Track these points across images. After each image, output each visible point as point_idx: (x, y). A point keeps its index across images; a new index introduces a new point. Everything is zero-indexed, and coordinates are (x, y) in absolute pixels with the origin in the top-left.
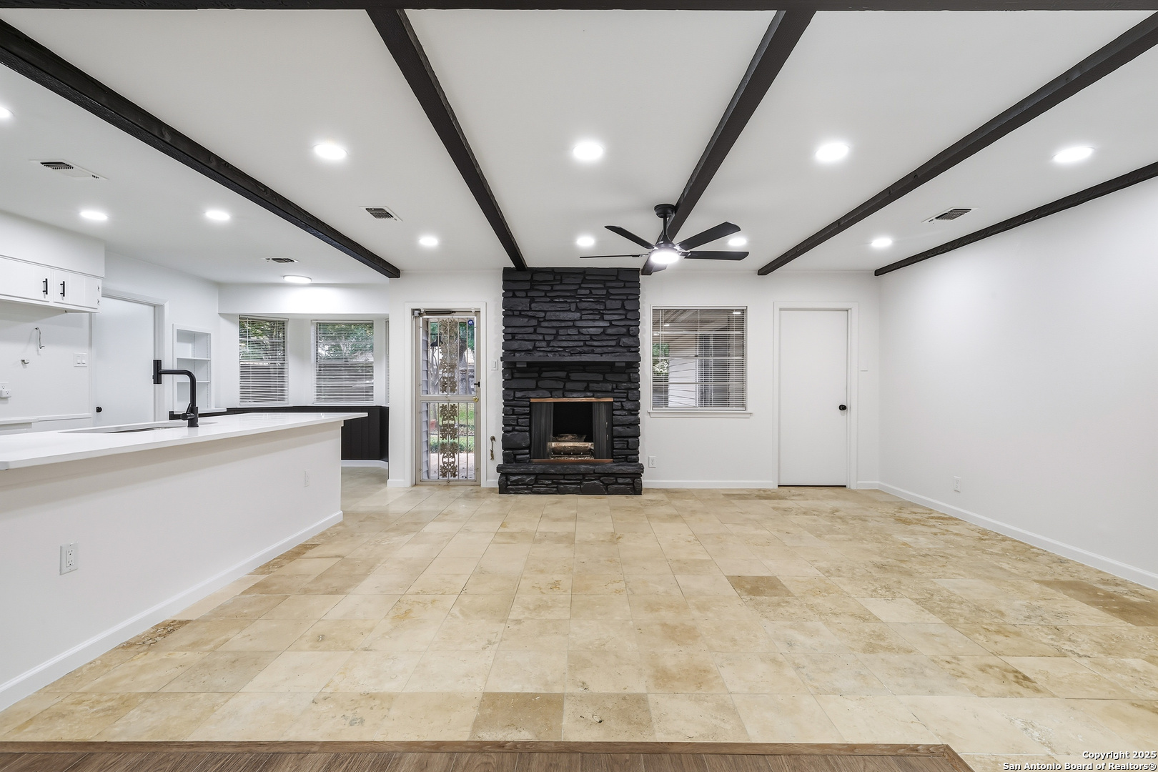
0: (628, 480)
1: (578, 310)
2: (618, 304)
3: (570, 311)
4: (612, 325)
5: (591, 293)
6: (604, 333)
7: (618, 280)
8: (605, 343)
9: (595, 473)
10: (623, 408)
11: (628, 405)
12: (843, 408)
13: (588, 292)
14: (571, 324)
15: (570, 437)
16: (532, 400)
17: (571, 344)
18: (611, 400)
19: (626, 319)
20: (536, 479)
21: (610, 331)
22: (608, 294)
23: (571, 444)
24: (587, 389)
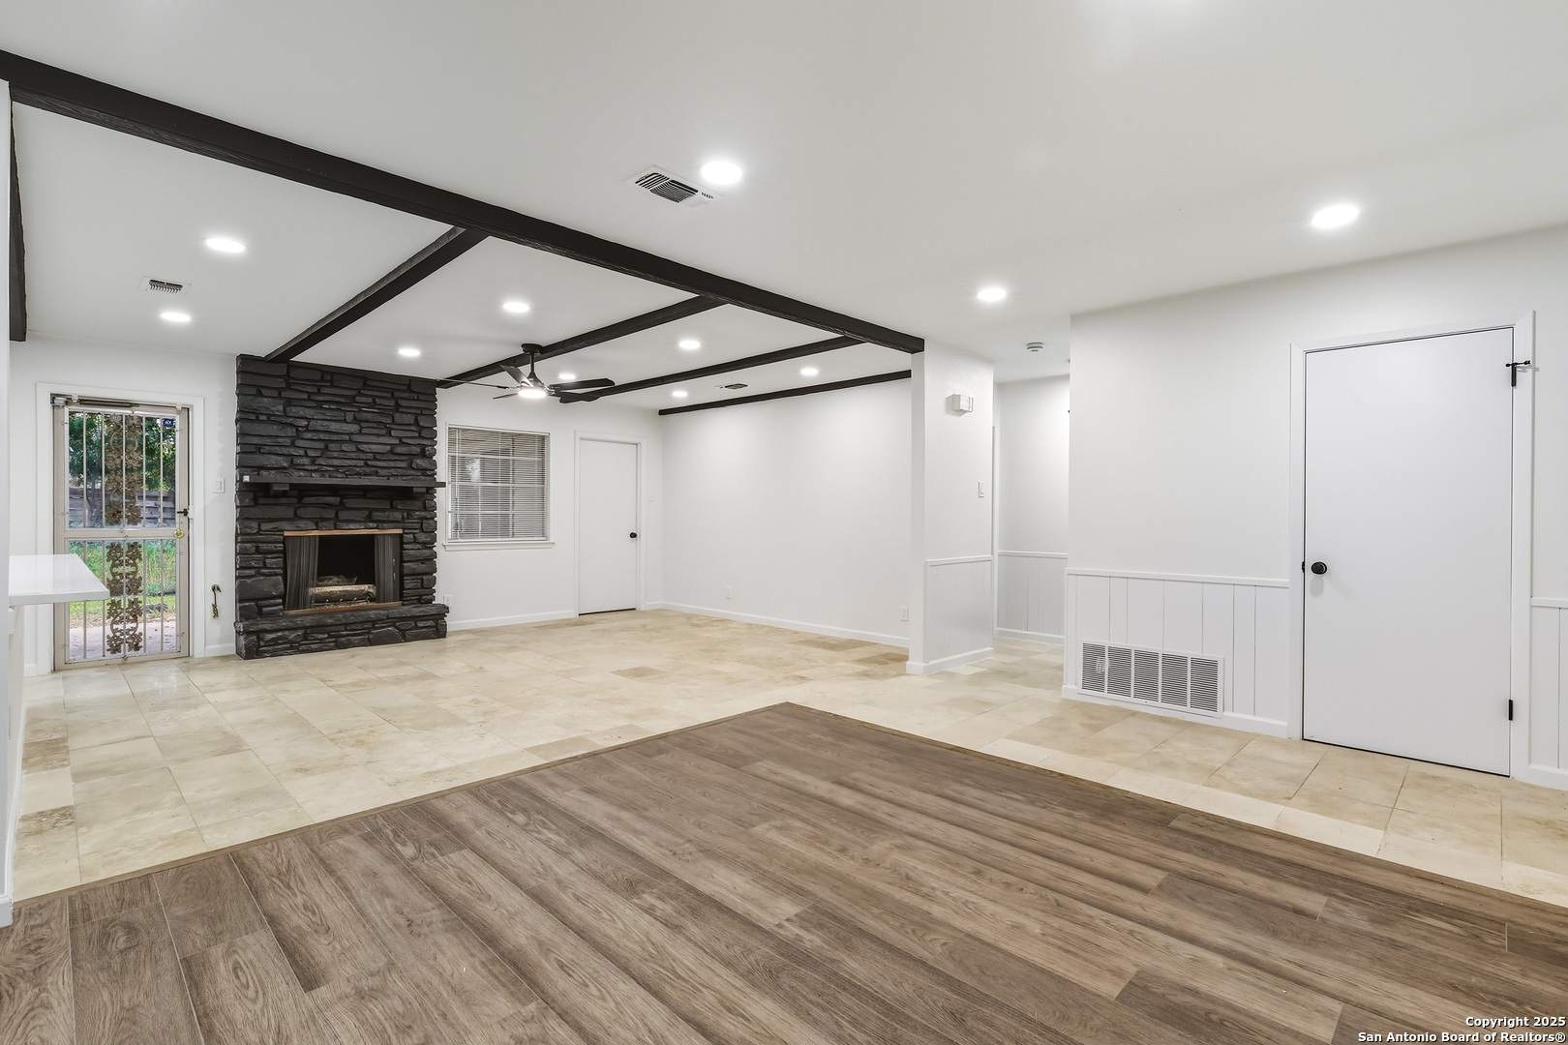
0: (430, 623)
1: (356, 421)
2: (409, 419)
3: (345, 421)
4: (402, 443)
5: (374, 401)
6: (391, 452)
7: (409, 390)
8: (392, 464)
9: (388, 618)
10: (415, 541)
11: (422, 537)
12: (633, 535)
13: (370, 400)
14: (347, 437)
15: (336, 579)
16: (286, 534)
17: (349, 462)
18: (400, 531)
19: (420, 437)
21: (399, 450)
22: (398, 406)
24: (369, 519)
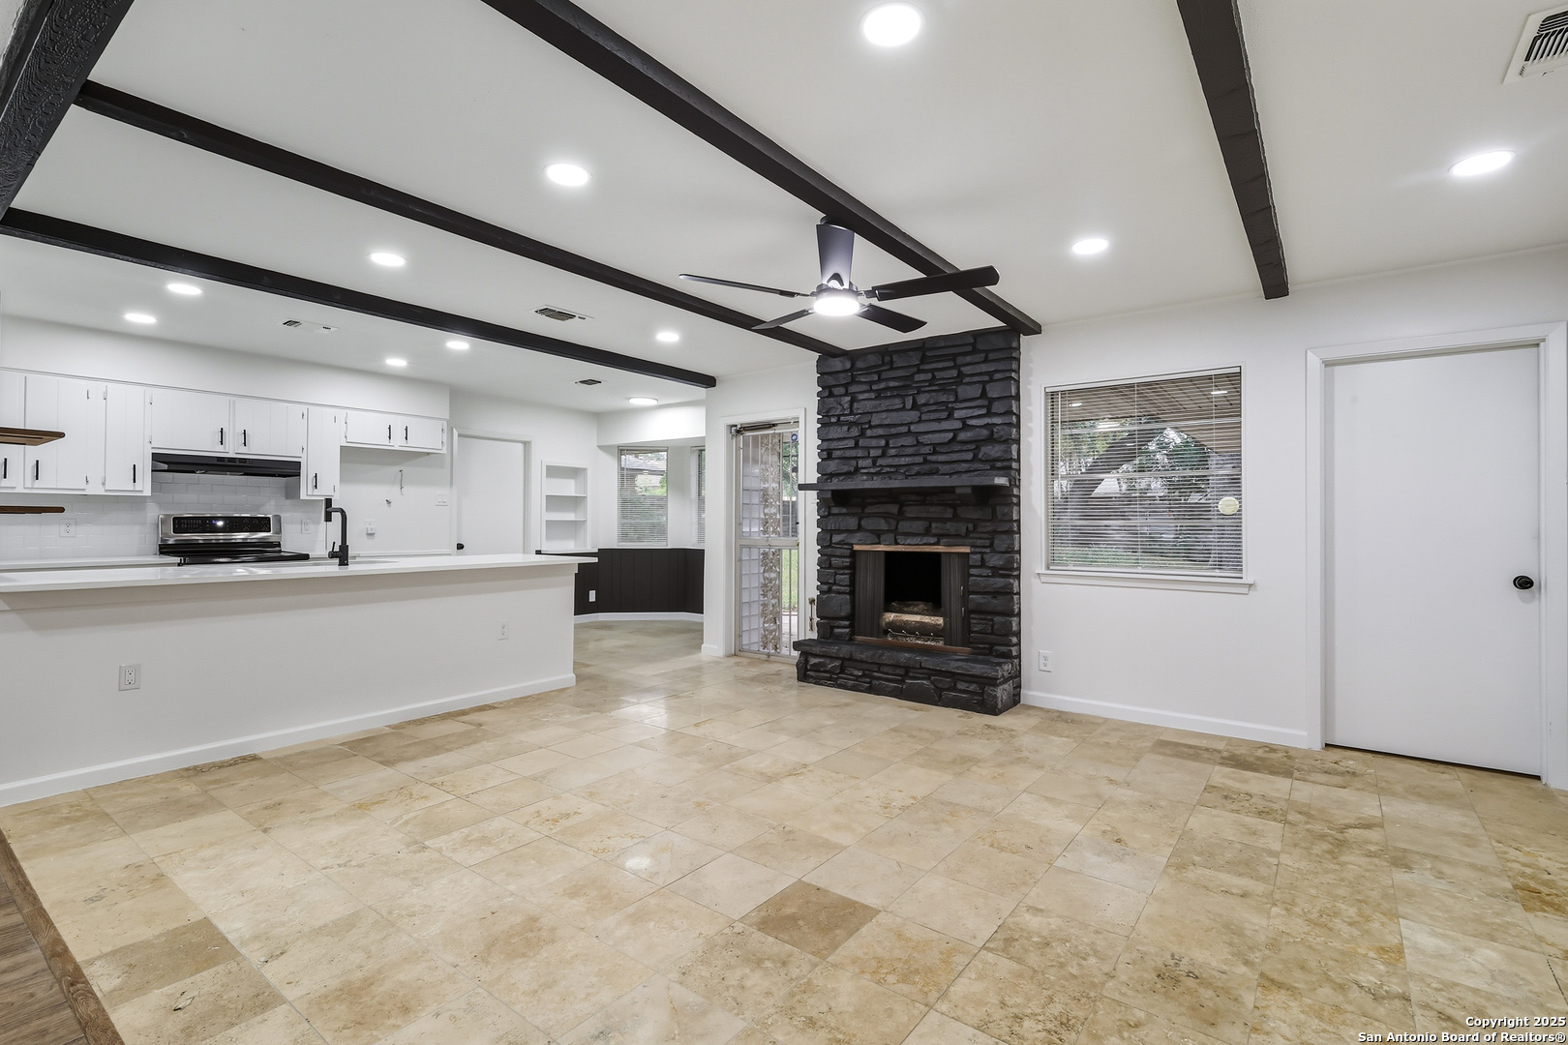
0: (972, 687)
1: (915, 406)
2: (976, 391)
3: (903, 409)
4: (965, 427)
5: (934, 377)
6: (954, 439)
7: (975, 351)
8: (955, 457)
10: (983, 564)
11: (995, 560)
12: (1523, 583)
13: (929, 376)
14: (904, 429)
16: (856, 548)
17: (908, 460)
18: (967, 550)
19: (989, 414)
20: (842, 665)
21: (962, 436)
22: (961, 375)
23: (917, 618)
24: (927, 532)
